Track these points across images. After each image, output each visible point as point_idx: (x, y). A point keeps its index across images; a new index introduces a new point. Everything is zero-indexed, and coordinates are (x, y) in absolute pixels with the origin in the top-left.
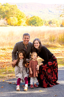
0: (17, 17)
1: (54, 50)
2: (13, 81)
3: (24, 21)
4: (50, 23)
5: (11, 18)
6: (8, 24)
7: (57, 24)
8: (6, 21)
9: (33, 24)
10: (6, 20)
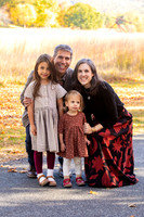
0: (36, 5)
1: (129, 90)
2: (20, 166)
3: (52, 16)
4: (120, 21)
5: (20, 6)
6: (12, 23)
7: (137, 26)
8: (7, 15)
9: (76, 24)
10: (8, 11)
